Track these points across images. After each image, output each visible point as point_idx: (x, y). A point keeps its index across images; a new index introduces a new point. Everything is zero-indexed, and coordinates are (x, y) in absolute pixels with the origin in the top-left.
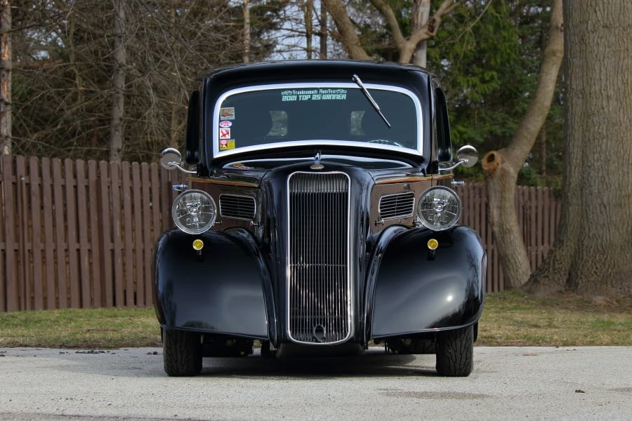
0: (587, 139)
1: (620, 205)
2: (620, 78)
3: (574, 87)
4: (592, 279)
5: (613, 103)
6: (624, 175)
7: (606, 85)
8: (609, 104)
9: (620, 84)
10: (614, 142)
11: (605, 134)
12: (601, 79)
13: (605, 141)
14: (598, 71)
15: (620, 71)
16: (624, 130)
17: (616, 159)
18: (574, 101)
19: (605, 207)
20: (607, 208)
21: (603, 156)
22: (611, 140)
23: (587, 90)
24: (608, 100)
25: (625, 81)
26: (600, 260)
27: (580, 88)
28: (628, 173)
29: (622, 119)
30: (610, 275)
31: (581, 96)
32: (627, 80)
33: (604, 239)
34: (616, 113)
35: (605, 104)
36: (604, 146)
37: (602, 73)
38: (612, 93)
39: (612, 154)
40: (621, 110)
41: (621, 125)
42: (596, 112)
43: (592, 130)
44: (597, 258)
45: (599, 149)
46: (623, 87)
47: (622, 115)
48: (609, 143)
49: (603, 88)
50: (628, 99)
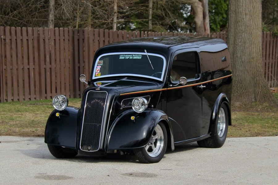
0: (236, 33)
1: (250, 62)
2: (251, 5)
3: (232, 9)
4: (235, 95)
5: (248, 17)
6: (252, 49)
7: (245, 9)
8: (246, 17)
9: (251, 8)
10: (248, 34)
11: (244, 30)
12: (243, 6)
13: (244, 33)
14: (242, 2)
15: (251, 2)
16: (253, 28)
17: (248, 42)
18: (231, 15)
19: (243, 63)
20: (244, 63)
21: (243, 40)
22: (247, 33)
23: (237, 11)
24: (246, 15)
25: (254, 7)
26: (240, 86)
27: (234, 9)
28: (254, 48)
29: (252, 24)
30: (244, 93)
31: (234, 13)
32: (255, 6)
33: (242, 77)
34: (249, 21)
35: (244, 17)
36: (243, 36)
37: (244, 3)
38: (248, 12)
39: (246, 39)
40: (252, 20)
41: (251, 26)
42: (240, 21)
43: (238, 28)
44: (239, 86)
45: (241, 37)
46: (253, 9)
47: (252, 21)
48: (246, 34)
49: (244, 10)
50: (255, 15)
